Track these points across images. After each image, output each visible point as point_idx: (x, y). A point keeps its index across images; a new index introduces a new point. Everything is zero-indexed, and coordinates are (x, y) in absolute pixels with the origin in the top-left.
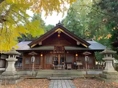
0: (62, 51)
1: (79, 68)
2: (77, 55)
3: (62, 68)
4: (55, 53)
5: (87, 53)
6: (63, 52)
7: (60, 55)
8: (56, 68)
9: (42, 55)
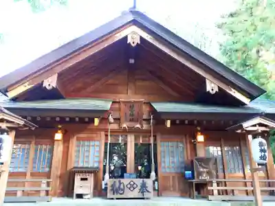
0: (144, 122)
1: (216, 192)
2: (200, 138)
3: (143, 192)
4: (115, 126)
5: (261, 125)
6: (145, 127)
7: (133, 137)
8: (115, 191)
9: (58, 136)
